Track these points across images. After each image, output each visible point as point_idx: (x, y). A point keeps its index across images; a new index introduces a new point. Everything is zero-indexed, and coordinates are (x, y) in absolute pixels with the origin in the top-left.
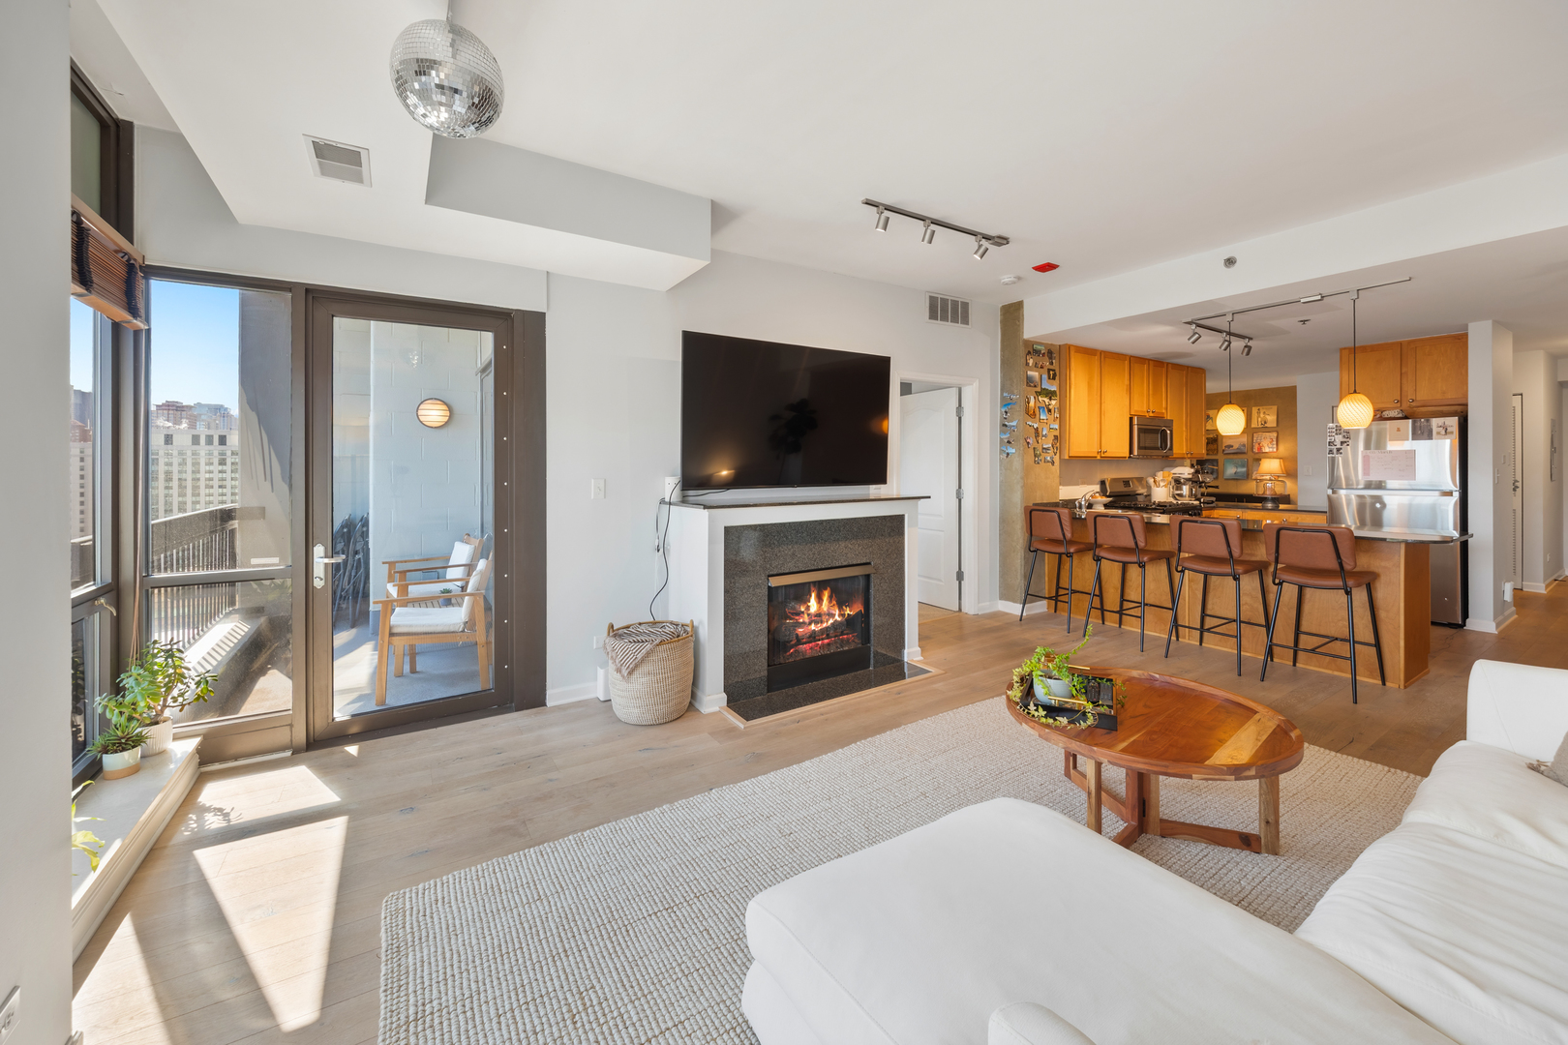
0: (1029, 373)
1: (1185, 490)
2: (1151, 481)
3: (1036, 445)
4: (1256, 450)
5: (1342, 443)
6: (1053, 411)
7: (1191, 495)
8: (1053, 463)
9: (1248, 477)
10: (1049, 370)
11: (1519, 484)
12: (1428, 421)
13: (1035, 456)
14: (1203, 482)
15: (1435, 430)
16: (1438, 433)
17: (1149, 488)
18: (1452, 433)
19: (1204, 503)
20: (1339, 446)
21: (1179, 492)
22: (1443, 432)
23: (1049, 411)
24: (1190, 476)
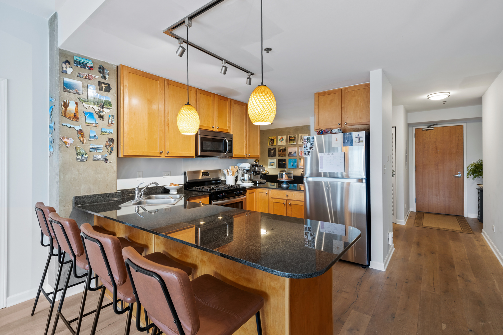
0: (66, 80)
1: (247, 176)
2: (225, 172)
3: (79, 145)
4: (300, 155)
5: (310, 148)
6: (106, 118)
7: (250, 180)
8: (106, 161)
9: (297, 168)
10: (100, 83)
11: (394, 173)
12: (350, 134)
13: (78, 154)
14: (258, 172)
15: (354, 139)
16: (355, 142)
17: (225, 175)
18: (362, 141)
19: (258, 183)
20: (309, 150)
21: (242, 178)
22: (358, 141)
23: (101, 117)
24: (249, 169)
